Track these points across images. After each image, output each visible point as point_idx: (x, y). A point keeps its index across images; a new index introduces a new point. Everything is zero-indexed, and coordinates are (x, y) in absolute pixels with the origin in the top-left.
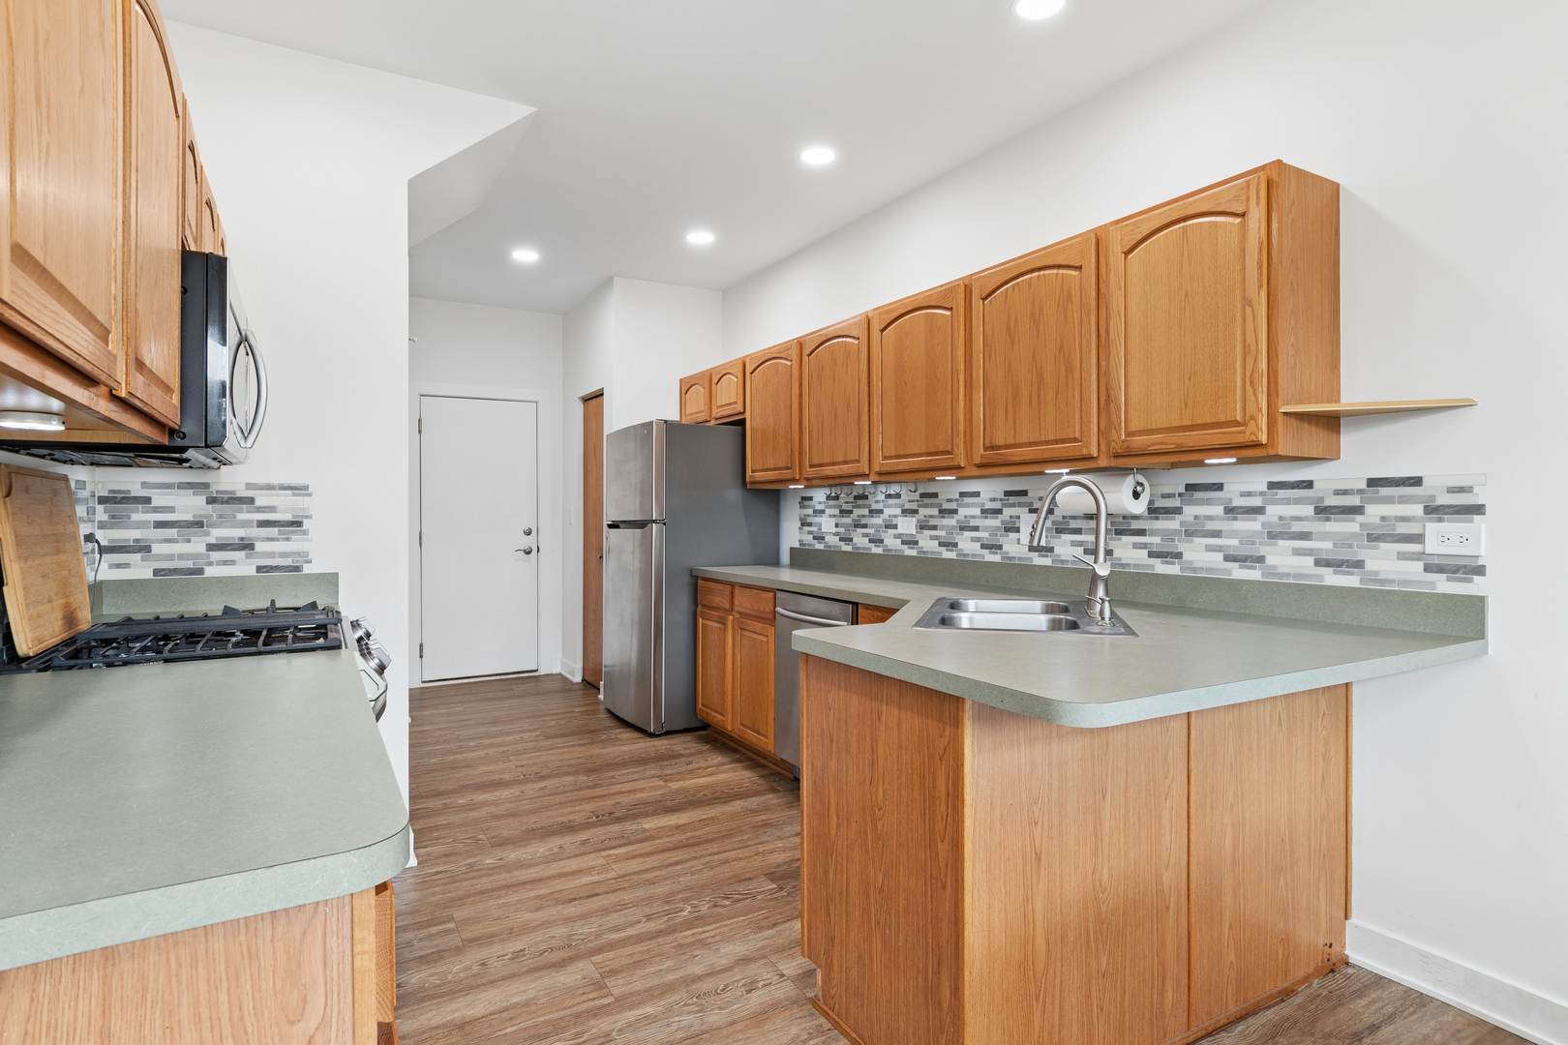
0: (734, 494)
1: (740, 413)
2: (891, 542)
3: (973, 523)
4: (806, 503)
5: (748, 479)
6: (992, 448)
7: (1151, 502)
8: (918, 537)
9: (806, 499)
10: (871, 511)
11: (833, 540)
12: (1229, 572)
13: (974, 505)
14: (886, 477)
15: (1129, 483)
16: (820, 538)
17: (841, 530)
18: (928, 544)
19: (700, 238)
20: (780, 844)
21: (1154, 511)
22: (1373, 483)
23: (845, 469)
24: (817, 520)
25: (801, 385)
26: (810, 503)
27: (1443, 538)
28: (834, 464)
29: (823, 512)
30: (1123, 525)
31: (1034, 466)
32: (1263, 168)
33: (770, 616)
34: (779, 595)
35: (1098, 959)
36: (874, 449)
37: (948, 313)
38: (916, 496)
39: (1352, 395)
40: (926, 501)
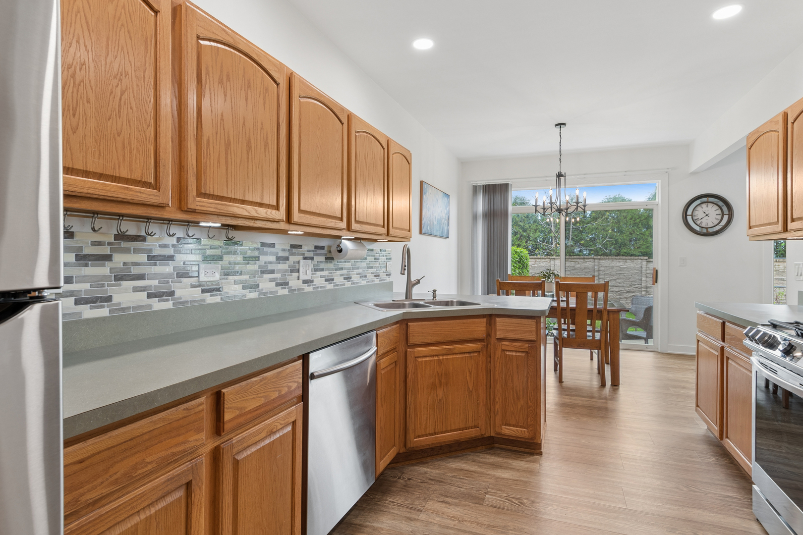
2: (185, 291)
3: (270, 267)
8: (222, 284)
13: (271, 253)
18: (233, 289)
37: (341, 125)
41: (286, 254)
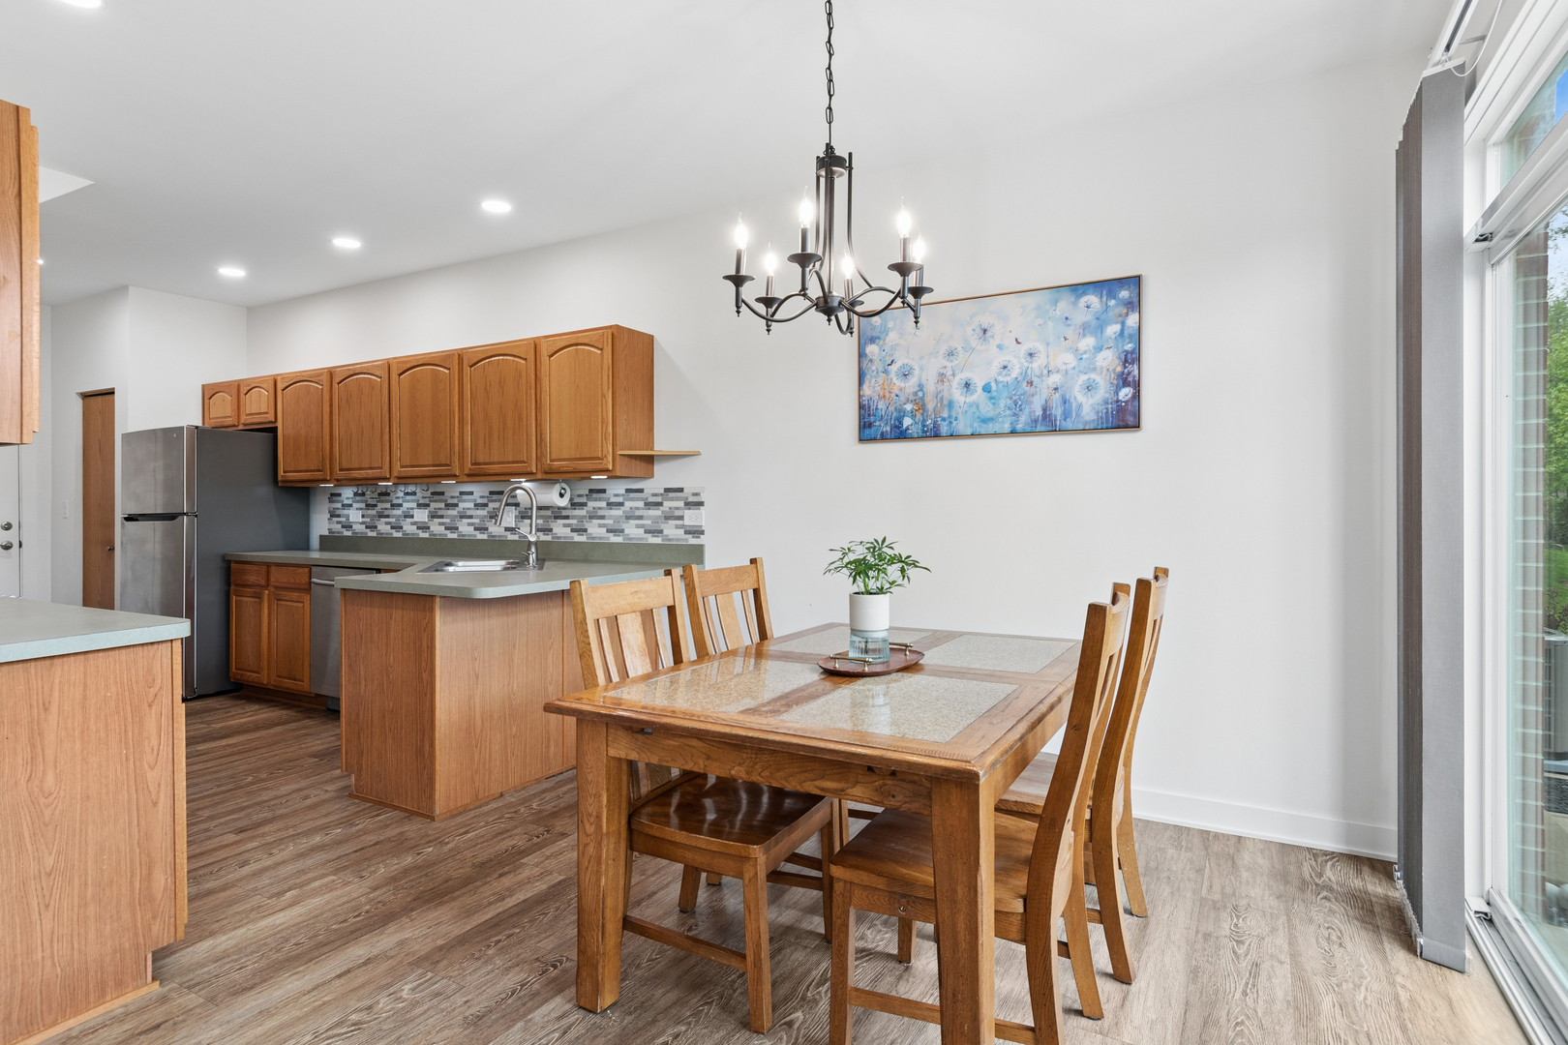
0: (265, 491)
1: (271, 422)
2: (409, 528)
3: (469, 513)
4: (335, 498)
5: (280, 478)
6: (476, 464)
7: (571, 500)
8: (430, 524)
9: (334, 496)
10: (392, 505)
11: (359, 528)
12: (608, 538)
13: (469, 501)
14: (403, 480)
15: (557, 488)
16: (348, 527)
17: (368, 520)
18: (437, 528)
19: (232, 272)
20: (319, 742)
21: (574, 505)
22: (667, 490)
23: (371, 473)
24: (345, 512)
25: (331, 405)
26: (339, 498)
27: (691, 518)
28: (361, 469)
29: (351, 505)
30: (558, 514)
31: (505, 476)
32: (610, 327)
33: (306, 587)
34: (314, 569)
35: (511, 728)
36: (394, 460)
37: (447, 371)
38: (428, 494)
39: (661, 445)
40: (436, 497)
41: (485, 501)
